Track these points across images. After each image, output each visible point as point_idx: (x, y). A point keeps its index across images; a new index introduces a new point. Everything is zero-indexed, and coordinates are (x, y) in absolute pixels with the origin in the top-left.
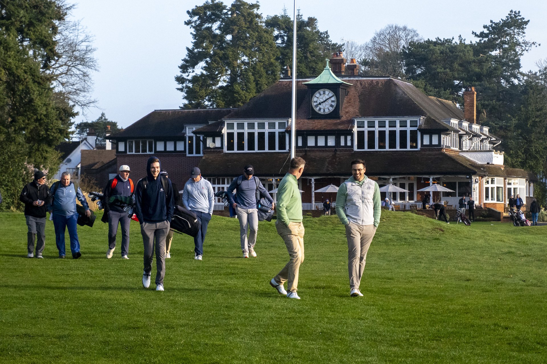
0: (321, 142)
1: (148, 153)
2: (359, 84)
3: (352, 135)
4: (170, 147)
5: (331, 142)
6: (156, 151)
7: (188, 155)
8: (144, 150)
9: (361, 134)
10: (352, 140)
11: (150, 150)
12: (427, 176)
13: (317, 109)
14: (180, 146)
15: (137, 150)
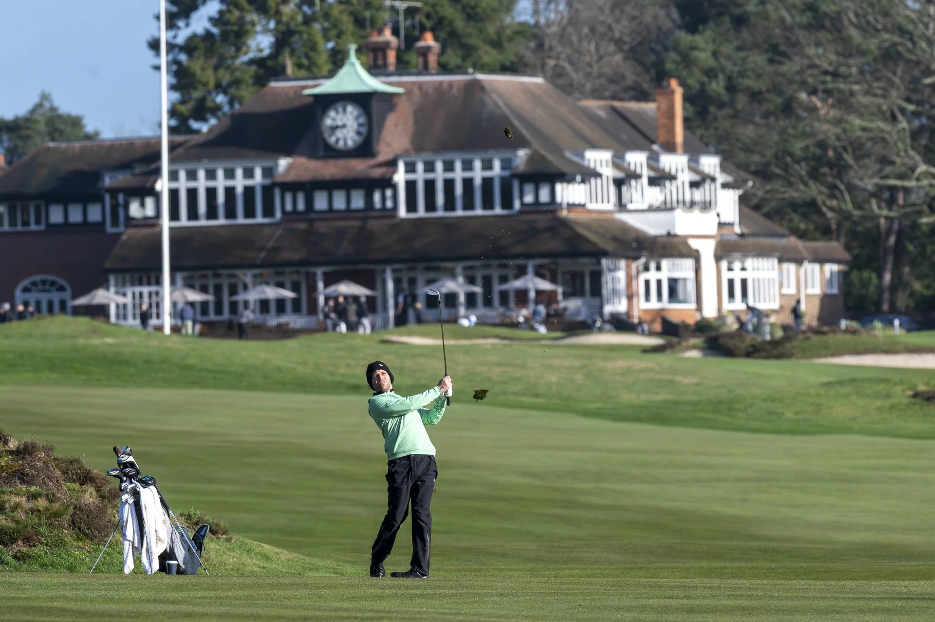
0: (339, 202)
1: (33, 227)
2: (416, 91)
3: (394, 187)
4: (75, 215)
5: (358, 202)
6: (48, 225)
7: (110, 229)
8: (26, 223)
9: (411, 186)
10: (395, 197)
11: (38, 222)
12: (521, 262)
13: (332, 140)
14: (95, 213)
15: (13, 223)
